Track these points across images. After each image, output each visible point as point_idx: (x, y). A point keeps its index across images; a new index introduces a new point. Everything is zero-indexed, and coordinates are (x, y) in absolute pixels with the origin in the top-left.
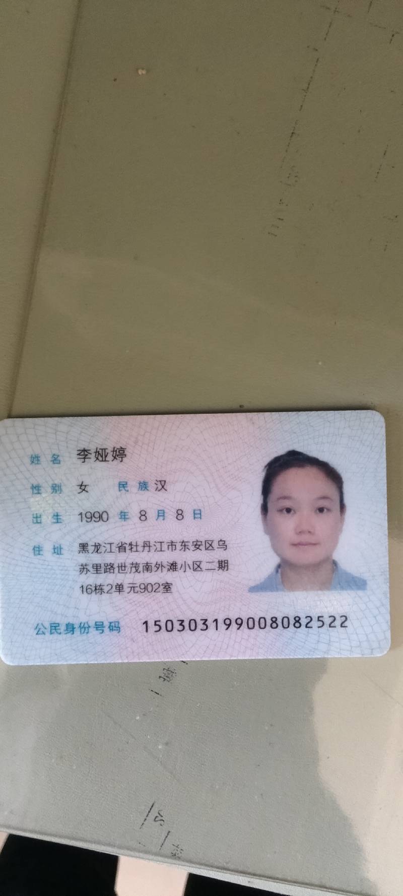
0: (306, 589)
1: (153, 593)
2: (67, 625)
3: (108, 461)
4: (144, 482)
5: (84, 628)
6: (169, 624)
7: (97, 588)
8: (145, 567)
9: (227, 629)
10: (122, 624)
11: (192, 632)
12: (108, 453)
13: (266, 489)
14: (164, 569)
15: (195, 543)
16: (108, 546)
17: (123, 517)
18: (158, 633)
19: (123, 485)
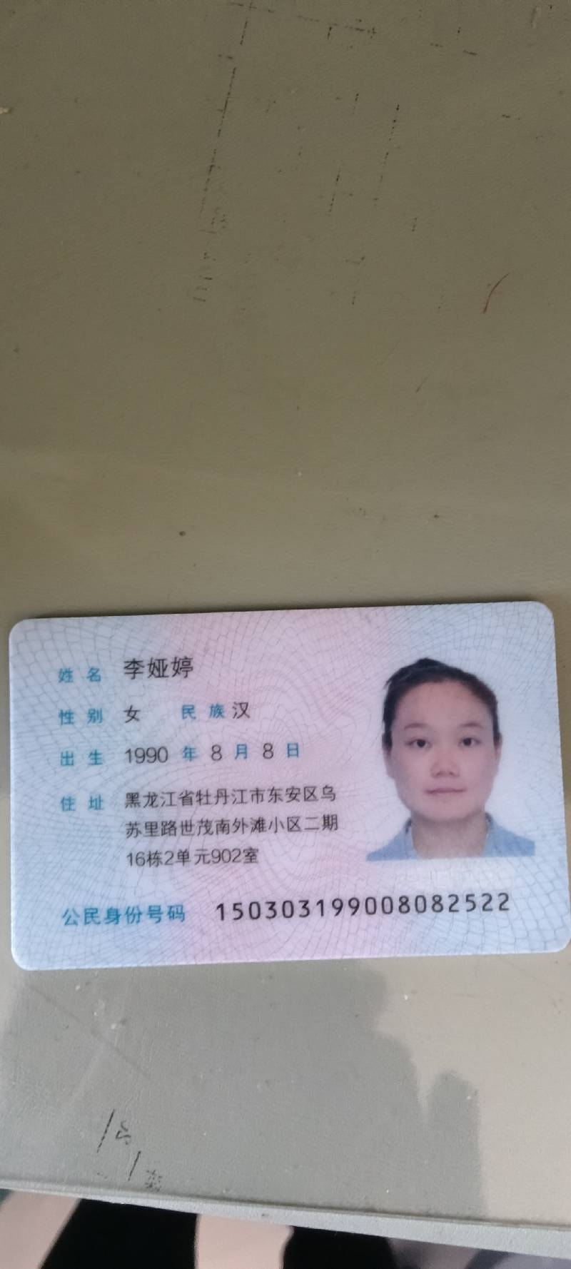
0: (448, 856)
1: (231, 864)
2: (110, 911)
3: (168, 677)
4: (217, 705)
5: (133, 915)
6: (255, 908)
7: (152, 857)
8: (219, 827)
9: (337, 914)
10: (187, 908)
11: (286, 920)
12: (167, 666)
13: (390, 712)
14: (246, 829)
15: (290, 791)
16: (167, 797)
17: (188, 755)
18: (238, 921)
19: (188, 711)
